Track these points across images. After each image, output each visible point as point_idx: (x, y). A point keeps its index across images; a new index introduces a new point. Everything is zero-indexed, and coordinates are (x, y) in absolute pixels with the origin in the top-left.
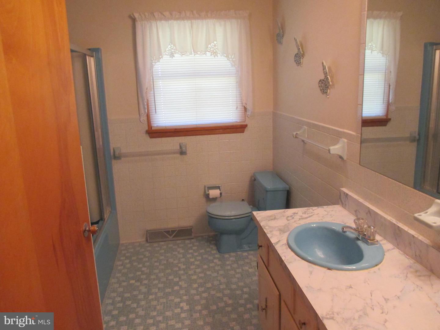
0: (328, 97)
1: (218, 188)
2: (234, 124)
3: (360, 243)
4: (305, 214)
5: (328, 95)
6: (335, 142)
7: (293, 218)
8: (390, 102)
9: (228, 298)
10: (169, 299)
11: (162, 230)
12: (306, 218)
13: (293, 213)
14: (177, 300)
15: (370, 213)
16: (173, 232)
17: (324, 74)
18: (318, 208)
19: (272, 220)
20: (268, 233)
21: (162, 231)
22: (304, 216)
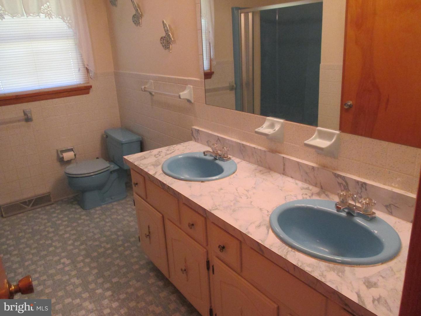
0: (171, 51)
1: (72, 150)
2: (78, 86)
3: (218, 162)
4: (168, 151)
5: (170, 50)
6: (184, 89)
7: (160, 155)
8: (212, 58)
9: (105, 243)
10: (47, 260)
11: (18, 202)
12: (171, 153)
13: (158, 152)
14: (57, 258)
15: (219, 140)
16: (30, 201)
17: (165, 32)
18: (177, 145)
19: (143, 159)
20: (144, 169)
22: (168, 152)
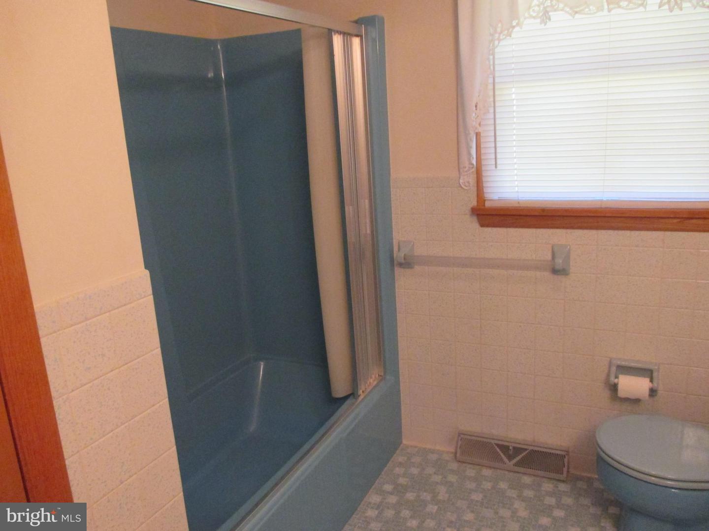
1: (648, 373)
11: (493, 442)
16: (518, 450)
21: (490, 443)
